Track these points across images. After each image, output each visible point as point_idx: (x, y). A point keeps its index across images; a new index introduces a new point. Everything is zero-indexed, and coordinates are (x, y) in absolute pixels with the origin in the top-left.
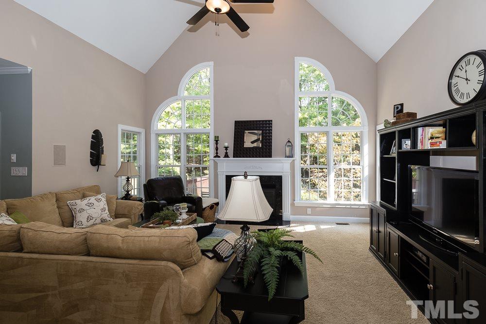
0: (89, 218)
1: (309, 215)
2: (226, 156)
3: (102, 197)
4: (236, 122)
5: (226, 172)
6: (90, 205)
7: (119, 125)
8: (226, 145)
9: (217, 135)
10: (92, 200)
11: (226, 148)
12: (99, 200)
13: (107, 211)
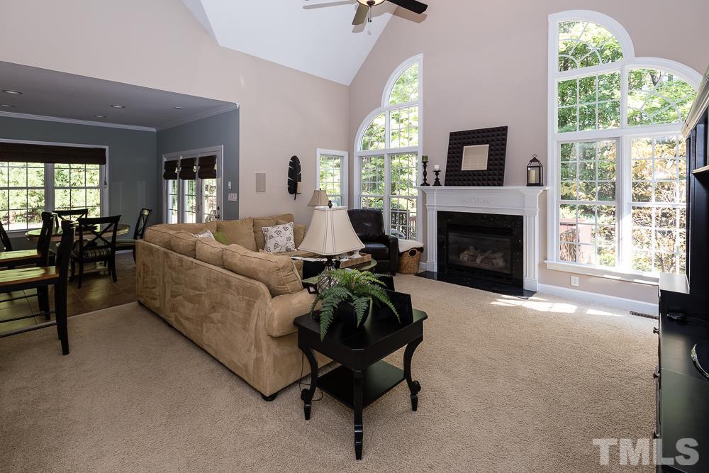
0: (276, 246)
1: (575, 287)
2: (437, 183)
3: (290, 226)
4: (452, 134)
5: (437, 206)
6: (278, 232)
7: (318, 149)
8: (437, 167)
9: (425, 155)
10: (281, 227)
11: (437, 173)
12: (286, 229)
13: (292, 241)
